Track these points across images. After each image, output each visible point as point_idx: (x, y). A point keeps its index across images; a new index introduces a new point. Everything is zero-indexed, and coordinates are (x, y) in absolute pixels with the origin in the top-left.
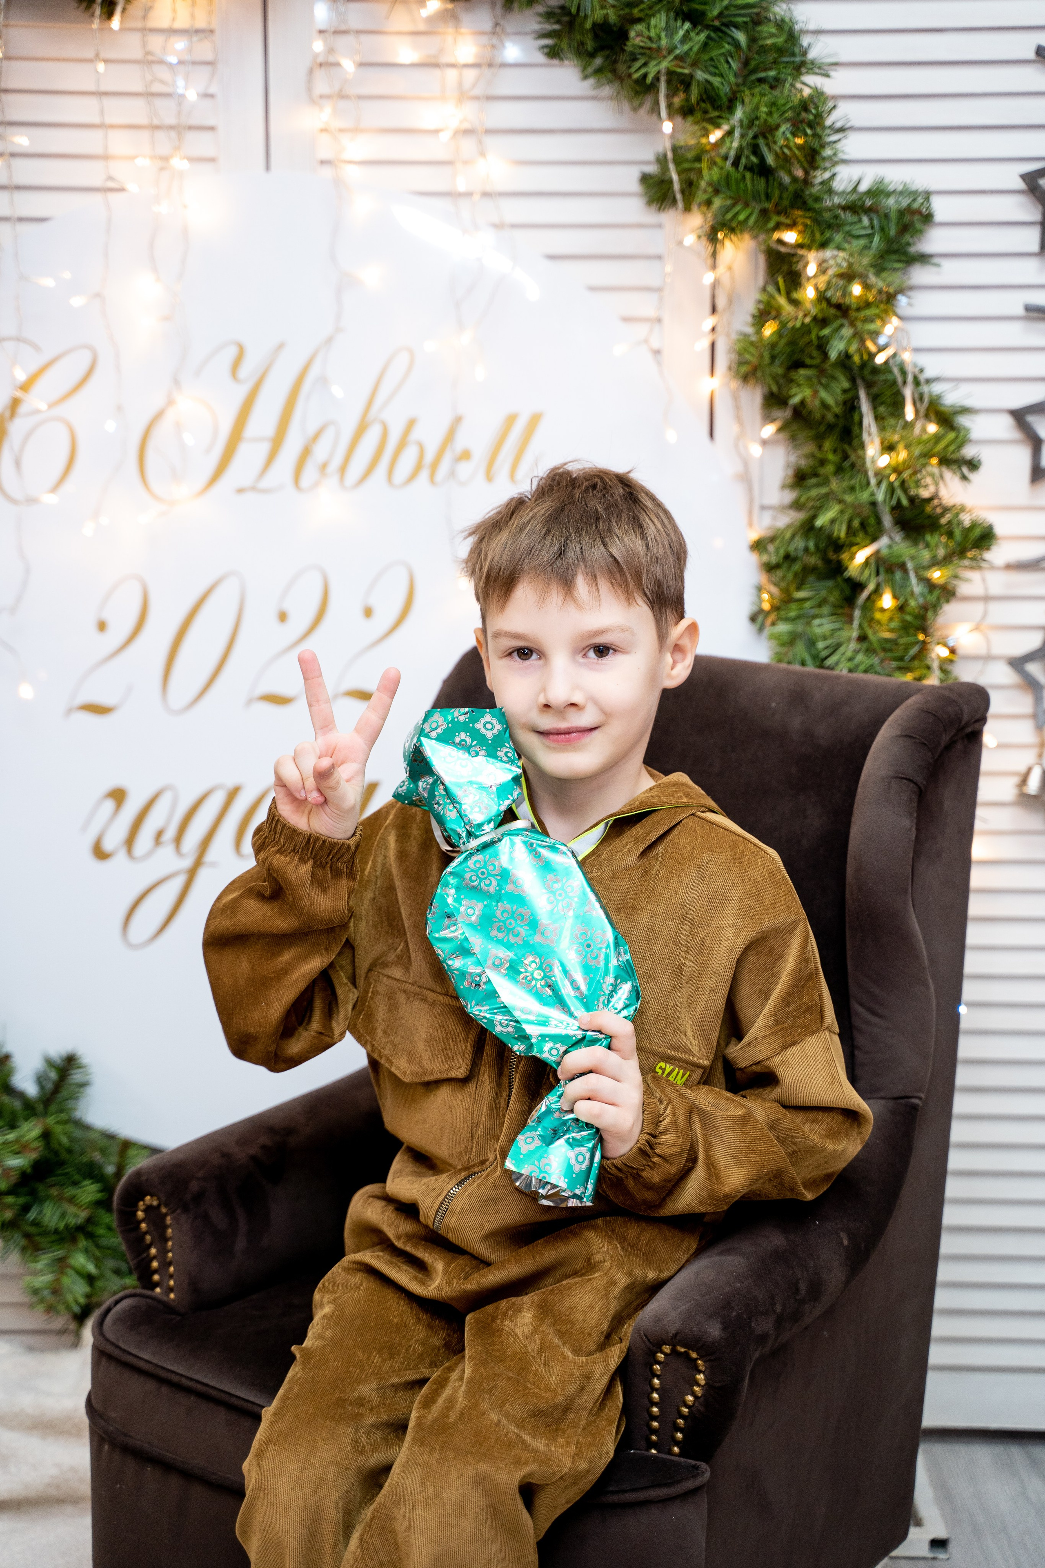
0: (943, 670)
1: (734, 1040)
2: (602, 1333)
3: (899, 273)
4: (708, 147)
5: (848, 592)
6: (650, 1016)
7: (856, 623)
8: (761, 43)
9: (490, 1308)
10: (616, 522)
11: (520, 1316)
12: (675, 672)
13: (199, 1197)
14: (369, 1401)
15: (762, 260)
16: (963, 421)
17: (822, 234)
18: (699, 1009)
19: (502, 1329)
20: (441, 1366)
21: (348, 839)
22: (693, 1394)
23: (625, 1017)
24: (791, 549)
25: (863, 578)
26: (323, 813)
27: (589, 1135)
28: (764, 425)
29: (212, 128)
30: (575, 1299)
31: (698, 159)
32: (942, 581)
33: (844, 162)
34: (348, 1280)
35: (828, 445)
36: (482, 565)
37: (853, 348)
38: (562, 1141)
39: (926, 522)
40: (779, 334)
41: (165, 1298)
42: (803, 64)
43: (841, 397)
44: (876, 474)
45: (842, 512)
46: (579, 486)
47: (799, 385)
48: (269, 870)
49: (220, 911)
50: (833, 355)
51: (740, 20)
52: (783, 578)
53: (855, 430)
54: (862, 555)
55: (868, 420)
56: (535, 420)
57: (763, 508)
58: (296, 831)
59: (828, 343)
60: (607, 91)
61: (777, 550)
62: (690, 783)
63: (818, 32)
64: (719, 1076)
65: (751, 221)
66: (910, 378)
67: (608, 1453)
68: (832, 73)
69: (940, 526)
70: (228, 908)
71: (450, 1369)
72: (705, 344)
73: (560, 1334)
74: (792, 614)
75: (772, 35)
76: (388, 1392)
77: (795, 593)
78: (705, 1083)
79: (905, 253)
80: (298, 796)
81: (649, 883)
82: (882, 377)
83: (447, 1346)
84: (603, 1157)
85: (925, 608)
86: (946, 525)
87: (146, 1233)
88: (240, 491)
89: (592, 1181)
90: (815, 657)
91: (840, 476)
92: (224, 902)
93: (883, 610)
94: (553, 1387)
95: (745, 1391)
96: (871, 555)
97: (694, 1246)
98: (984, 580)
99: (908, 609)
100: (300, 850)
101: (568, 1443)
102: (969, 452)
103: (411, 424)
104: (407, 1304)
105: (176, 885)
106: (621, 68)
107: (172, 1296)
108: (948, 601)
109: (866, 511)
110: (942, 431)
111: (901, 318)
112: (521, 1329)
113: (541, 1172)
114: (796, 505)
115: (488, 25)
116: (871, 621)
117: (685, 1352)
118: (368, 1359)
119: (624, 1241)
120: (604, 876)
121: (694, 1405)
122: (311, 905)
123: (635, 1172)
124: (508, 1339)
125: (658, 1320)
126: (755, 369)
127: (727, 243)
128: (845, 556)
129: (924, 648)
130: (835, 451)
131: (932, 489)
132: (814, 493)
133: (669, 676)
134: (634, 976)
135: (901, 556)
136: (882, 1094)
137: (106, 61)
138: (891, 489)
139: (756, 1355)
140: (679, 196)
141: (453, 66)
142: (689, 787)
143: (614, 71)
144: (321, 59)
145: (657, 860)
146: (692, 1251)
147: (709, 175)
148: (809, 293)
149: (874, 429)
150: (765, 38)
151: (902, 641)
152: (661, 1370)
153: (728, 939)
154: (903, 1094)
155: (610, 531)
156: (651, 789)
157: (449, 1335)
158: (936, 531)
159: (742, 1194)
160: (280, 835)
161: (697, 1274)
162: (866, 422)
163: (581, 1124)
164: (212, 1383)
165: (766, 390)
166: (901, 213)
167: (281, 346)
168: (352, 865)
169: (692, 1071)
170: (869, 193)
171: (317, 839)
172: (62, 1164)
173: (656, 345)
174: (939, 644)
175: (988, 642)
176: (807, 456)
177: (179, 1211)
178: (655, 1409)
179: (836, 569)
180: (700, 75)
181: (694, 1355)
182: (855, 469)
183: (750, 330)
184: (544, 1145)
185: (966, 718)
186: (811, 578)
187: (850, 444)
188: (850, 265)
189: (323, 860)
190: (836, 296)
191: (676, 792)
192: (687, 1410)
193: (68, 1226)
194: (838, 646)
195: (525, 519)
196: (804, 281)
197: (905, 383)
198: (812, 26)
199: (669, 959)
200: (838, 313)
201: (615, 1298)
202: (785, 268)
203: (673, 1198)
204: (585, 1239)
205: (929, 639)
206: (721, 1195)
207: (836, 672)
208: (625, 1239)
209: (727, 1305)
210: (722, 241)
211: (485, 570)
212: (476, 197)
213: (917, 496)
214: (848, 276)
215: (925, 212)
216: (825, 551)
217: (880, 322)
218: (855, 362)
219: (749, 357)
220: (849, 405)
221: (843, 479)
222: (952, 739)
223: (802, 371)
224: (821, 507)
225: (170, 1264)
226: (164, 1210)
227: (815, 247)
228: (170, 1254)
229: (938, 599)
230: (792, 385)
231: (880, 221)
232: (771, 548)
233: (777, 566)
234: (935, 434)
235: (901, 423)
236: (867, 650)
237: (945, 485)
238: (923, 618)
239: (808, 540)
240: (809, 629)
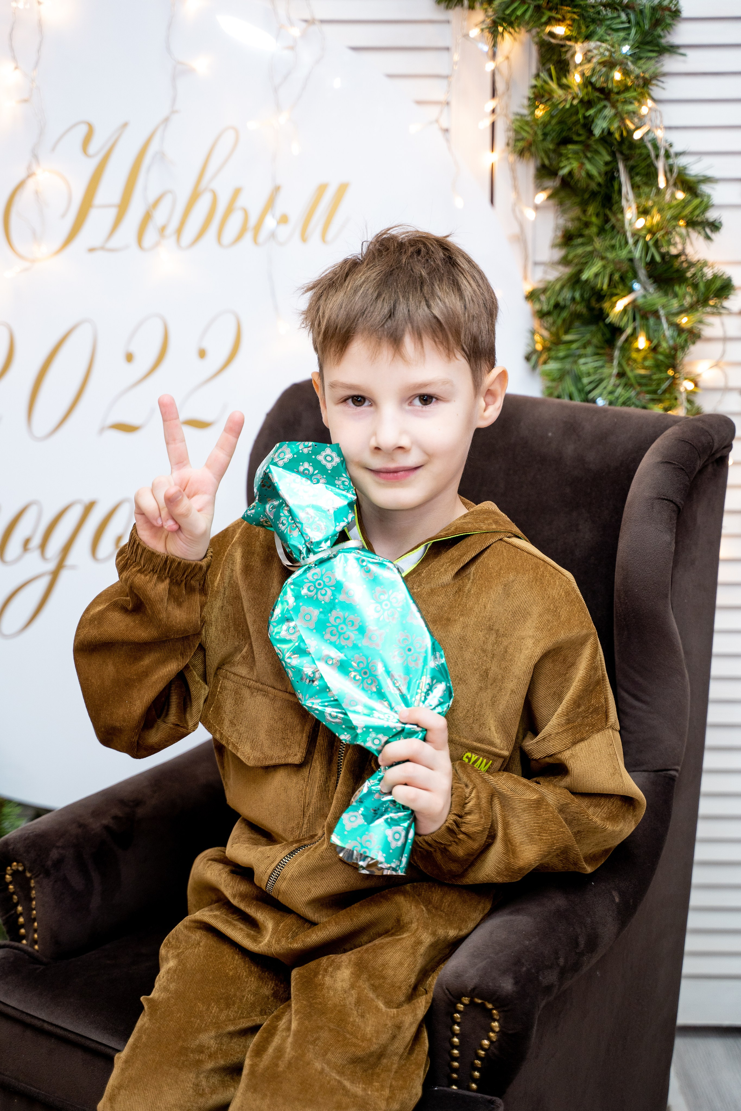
0: (690, 401)
1: (529, 735)
2: (410, 986)
3: (653, 62)
5: (608, 335)
6: (460, 714)
7: (615, 362)
9: (312, 964)
10: (438, 286)
11: (339, 972)
12: (487, 414)
13: (58, 863)
14: (208, 1048)
15: (534, 50)
16: (705, 188)
17: (587, 27)
18: (501, 707)
19: (324, 984)
20: (270, 1014)
21: (201, 560)
22: (489, 1039)
23: (439, 713)
24: (560, 299)
25: (622, 324)
26: (178, 539)
27: (405, 815)
28: (536, 193)
30: (387, 957)
32: (689, 326)
34: (189, 937)
35: (591, 210)
36: (320, 322)
37: (613, 127)
38: (381, 821)
39: (675, 275)
40: (549, 114)
41: (30, 949)
43: (602, 169)
44: (634, 235)
45: (604, 267)
46: (405, 252)
47: (568, 159)
48: (131, 588)
49: (88, 621)
50: (597, 132)
52: (554, 323)
53: (615, 196)
54: (621, 304)
55: (626, 188)
56: (343, 189)
57: (536, 264)
58: (155, 554)
59: (593, 121)
61: (549, 299)
62: (498, 511)
64: (517, 765)
65: (526, 16)
66: (662, 152)
67: (417, 1094)
69: (686, 279)
70: (95, 619)
71: (278, 1018)
72: (487, 123)
73: (375, 988)
74: (561, 354)
76: (225, 1039)
77: (563, 336)
78: (505, 770)
79: (658, 45)
80: (155, 523)
81: (462, 599)
82: (638, 151)
83: (275, 995)
84: (416, 834)
85: (674, 349)
86: (691, 277)
87: (14, 893)
88: (92, 250)
89: (406, 855)
90: (580, 391)
91: (602, 237)
92: (91, 613)
93: (638, 350)
94: (369, 1036)
95: (534, 1036)
96: (629, 304)
97: (489, 906)
98: (723, 324)
99: (661, 350)
100: (159, 570)
101: (382, 1086)
102: (712, 215)
103: (237, 192)
104: (241, 959)
105: (42, 584)
107: (36, 947)
108: (694, 343)
109: (625, 266)
110: (688, 197)
111: (654, 100)
112: (340, 984)
113: (362, 847)
114: (565, 261)
116: (628, 359)
117: (482, 1003)
118: (207, 1010)
119: (429, 904)
120: (423, 592)
121: (489, 1048)
122: (168, 618)
123: (443, 846)
124: (328, 992)
125: (458, 976)
126: (530, 145)
127: (506, 35)
128: (606, 305)
129: (674, 383)
130: (597, 215)
131: (680, 247)
132: (580, 251)
133: (482, 418)
134: (447, 678)
135: (654, 305)
136: (644, 768)
138: (646, 247)
139: (543, 1003)
142: (497, 514)
145: (469, 579)
146: (486, 911)
148: (576, 79)
149: (631, 196)
151: (655, 377)
152: (461, 1018)
153: (528, 648)
154: (663, 768)
155: (433, 293)
156: (465, 516)
157: (276, 985)
158: (684, 282)
159: (534, 867)
160: (141, 557)
161: (491, 933)
162: (624, 190)
163: (398, 806)
164: (70, 1028)
165: (539, 163)
166: (653, 9)
167: (125, 125)
168: (204, 582)
169: (494, 761)
171: (173, 561)
173: (445, 125)
174: (686, 379)
175: (726, 377)
176: (572, 220)
177: (41, 876)
178: (456, 1052)
179: (598, 316)
181: (490, 1006)
182: (615, 230)
183: (525, 112)
184: (366, 823)
185: (716, 445)
186: (577, 324)
187: (610, 209)
188: (610, 54)
189: (178, 578)
190: (599, 81)
191: (487, 519)
192: (483, 1053)
194: (601, 381)
195: (358, 282)
196: (571, 67)
197: (657, 156)
199: (477, 664)
200: (602, 96)
201: (421, 955)
202: (555, 58)
203: (474, 869)
204: (396, 903)
205: (676, 375)
206: (516, 868)
208: (430, 902)
209: (518, 962)
210: (502, 34)
211: (323, 327)
213: (668, 253)
214: (610, 64)
215: (674, 9)
216: (589, 301)
217: (636, 104)
218: (616, 139)
219: (524, 134)
220: (609, 175)
221: (605, 240)
222: (704, 464)
223: (570, 147)
224: (586, 263)
225: (34, 920)
226: (28, 875)
227: (581, 40)
228: (34, 912)
229: (686, 341)
230: (563, 159)
231: (636, 16)
232: (543, 298)
233: (548, 313)
234: (683, 200)
235: (654, 190)
236: (625, 385)
237: (691, 244)
238: (673, 357)
239: (574, 291)
240: (574, 367)
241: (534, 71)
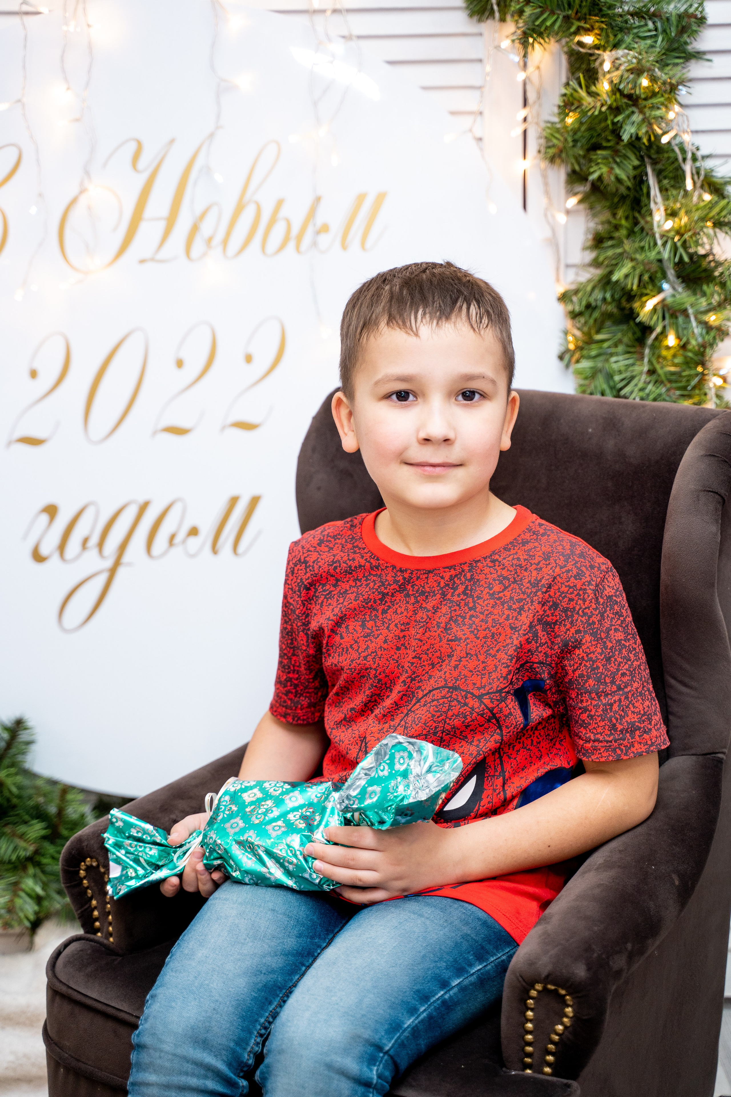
0: (719, 396)
3: (679, 68)
5: (639, 334)
7: (646, 360)
15: (564, 59)
17: (615, 36)
22: (563, 1024)
24: (592, 300)
25: (652, 323)
28: (567, 199)
32: (717, 324)
35: (620, 213)
37: (642, 132)
39: (703, 275)
40: (580, 122)
41: (105, 941)
43: (632, 173)
44: (662, 236)
45: (634, 268)
47: (598, 164)
50: (626, 137)
52: (586, 323)
53: (644, 199)
54: (651, 304)
55: (655, 191)
56: (381, 198)
57: (568, 266)
59: (621, 127)
61: (580, 300)
65: (556, 27)
66: (689, 156)
69: (715, 278)
72: (520, 131)
74: (593, 353)
77: (596, 336)
79: (684, 51)
82: (666, 155)
85: (704, 346)
86: (720, 276)
87: (88, 888)
88: (142, 261)
90: (612, 388)
91: (632, 239)
93: (668, 348)
95: (607, 1021)
96: (658, 304)
99: (690, 347)
103: (280, 203)
105: (102, 579)
107: (111, 939)
108: (722, 340)
109: (654, 267)
110: (716, 199)
111: (681, 105)
114: (596, 263)
116: (659, 358)
117: (556, 989)
121: (563, 1033)
125: (531, 963)
126: (562, 151)
127: (537, 45)
128: (636, 305)
129: (703, 379)
130: (627, 218)
131: (707, 247)
132: (610, 253)
135: (682, 304)
136: (693, 751)
138: (675, 249)
139: (615, 987)
140: (495, 8)
148: (604, 86)
149: (659, 199)
151: (685, 374)
152: (534, 1004)
154: (711, 751)
158: (713, 281)
162: (652, 193)
165: (569, 169)
166: (680, 17)
167: (172, 141)
172: (13, 807)
173: (478, 135)
174: (715, 375)
176: (603, 223)
178: (529, 1037)
179: (629, 316)
181: (563, 992)
182: (644, 232)
183: (556, 119)
186: (609, 323)
187: (639, 212)
188: (639, 61)
190: (627, 88)
192: (557, 1037)
193: (20, 857)
194: (632, 378)
196: (600, 75)
197: (684, 160)
200: (630, 103)
202: (584, 66)
205: (706, 372)
207: (630, 400)
209: (588, 949)
210: (533, 44)
212: (329, 13)
213: (697, 253)
214: (638, 71)
215: (699, 16)
216: (620, 301)
217: (664, 109)
218: (643, 144)
219: (555, 141)
220: (638, 179)
221: (634, 241)
223: (600, 152)
224: (616, 264)
225: (109, 913)
226: (102, 870)
227: (609, 49)
228: (109, 906)
229: (714, 338)
230: (593, 164)
231: (663, 24)
232: (575, 299)
233: (580, 314)
234: (711, 202)
235: (683, 193)
236: (656, 382)
237: (719, 244)
238: (703, 354)
239: (605, 292)
240: (607, 366)
241: (564, 80)
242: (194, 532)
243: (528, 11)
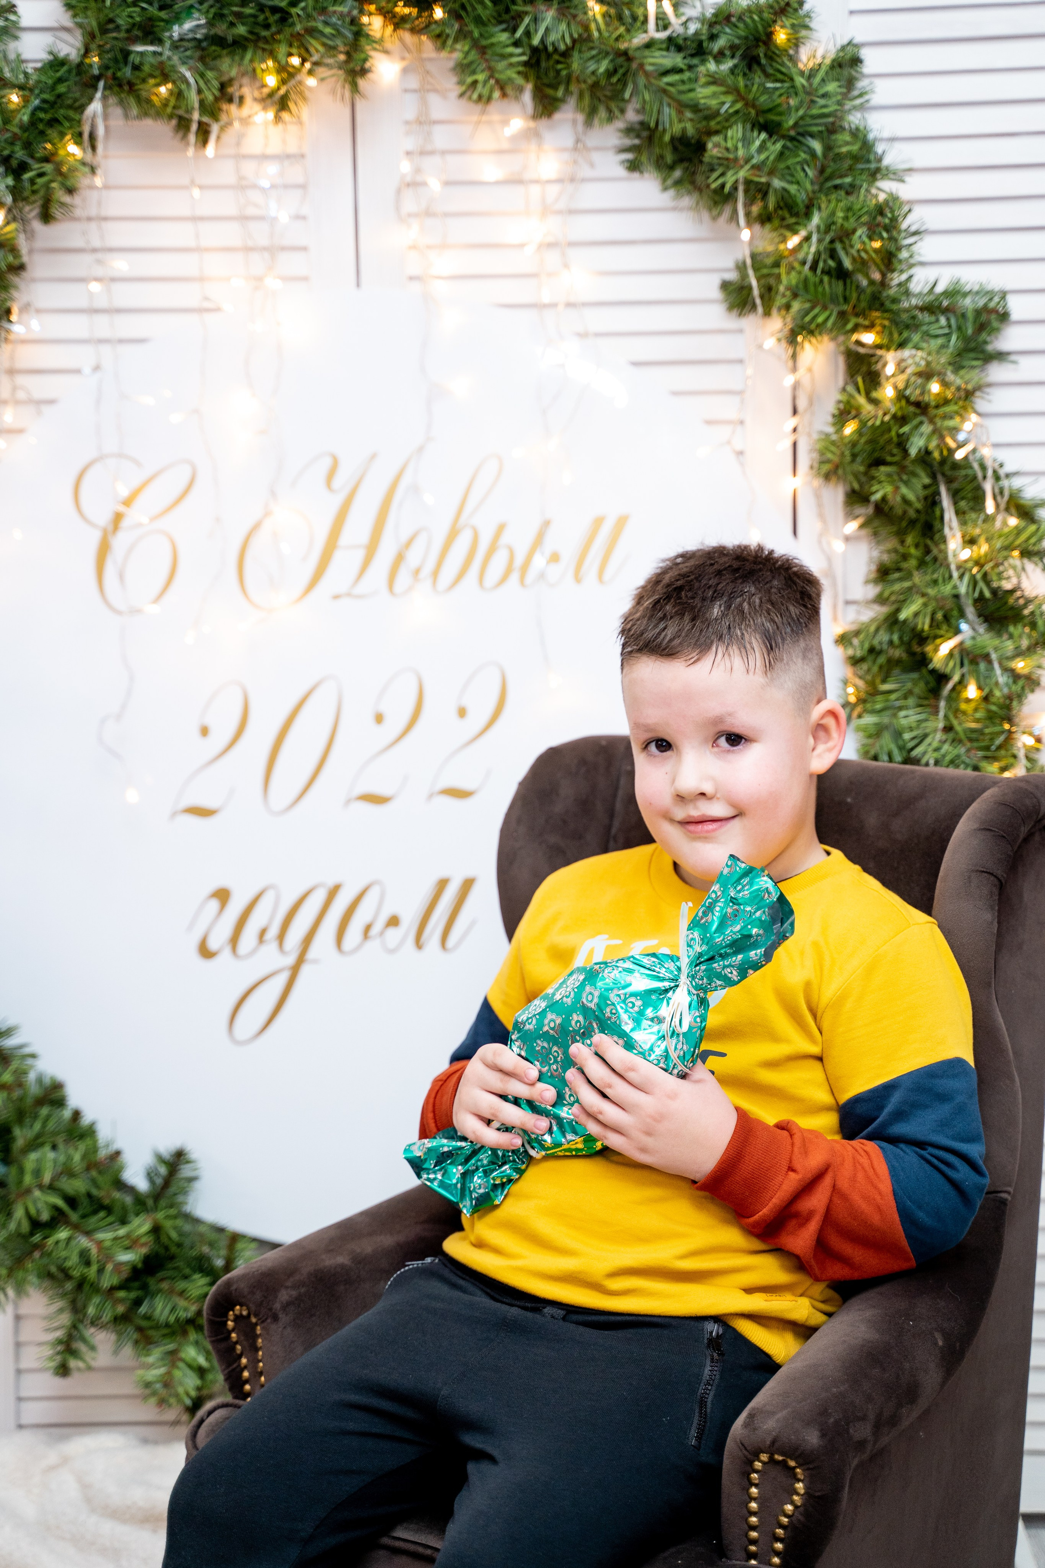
0: (1029, 759)
3: (977, 371)
4: (786, 253)
5: (933, 684)
7: (942, 714)
8: (837, 150)
13: (288, 1304)
15: (841, 361)
17: (900, 334)
22: (793, 1503)
24: (876, 642)
25: (948, 670)
28: (846, 523)
29: (304, 249)
31: (777, 264)
32: (1025, 671)
33: (922, 264)
35: (909, 540)
37: (932, 445)
39: (1010, 613)
40: (859, 432)
42: (878, 170)
43: (922, 493)
44: (958, 568)
45: (925, 605)
47: (880, 482)
50: (913, 452)
51: (815, 129)
52: (869, 670)
53: (937, 524)
54: (946, 648)
55: (949, 514)
56: (622, 522)
57: (848, 603)
59: (908, 439)
60: (687, 201)
61: (862, 643)
63: (893, 140)
65: (830, 323)
66: (990, 473)
68: (907, 179)
69: (1023, 617)
72: (789, 443)
74: (878, 706)
75: (847, 143)
77: (880, 685)
79: (983, 351)
82: (963, 472)
85: (1010, 698)
86: (1029, 616)
87: (236, 1343)
88: (336, 597)
90: (902, 749)
91: (923, 570)
93: (968, 701)
95: (846, 1499)
96: (955, 647)
99: (993, 700)
103: (501, 529)
105: (280, 981)
106: (699, 179)
108: (1032, 691)
109: (949, 604)
110: (1023, 524)
111: (979, 414)
114: (880, 600)
115: (569, 142)
116: (957, 712)
117: (783, 1460)
121: (793, 1514)
126: (837, 467)
127: (807, 345)
128: (929, 649)
129: (1010, 737)
130: (917, 546)
131: (1014, 581)
132: (897, 587)
135: (984, 647)
137: (201, 187)
138: (974, 582)
139: (855, 1462)
140: (758, 301)
141: (537, 182)
143: (693, 182)
144: (408, 179)
147: (787, 279)
148: (888, 392)
149: (955, 523)
150: (840, 146)
151: (987, 731)
152: (759, 1478)
158: (1019, 622)
162: (947, 517)
165: (848, 488)
166: (978, 312)
167: (374, 456)
170: (946, 293)
172: (172, 1258)
173: (739, 447)
174: (1024, 733)
176: (889, 552)
177: (269, 1321)
178: (754, 1519)
179: (920, 662)
180: (777, 183)
181: (792, 1463)
182: (937, 562)
183: (830, 430)
186: (896, 671)
187: (932, 539)
188: (928, 364)
190: (914, 394)
192: (786, 1520)
193: (179, 1319)
194: (925, 736)
196: (883, 380)
197: (985, 477)
198: (886, 134)
200: (918, 411)
202: (864, 369)
205: (1014, 729)
207: (922, 764)
209: (824, 1411)
210: (802, 344)
212: (561, 308)
213: (1000, 588)
214: (927, 375)
215: (1001, 311)
216: (909, 644)
217: (959, 419)
218: (935, 459)
219: (831, 456)
220: (930, 500)
221: (925, 573)
222: (1029, 831)
223: (883, 469)
224: (905, 601)
225: (261, 1374)
226: (254, 1320)
227: (893, 347)
228: (261, 1364)
229: (1023, 688)
230: (874, 482)
231: (957, 320)
232: (856, 641)
233: (862, 660)
234: (1016, 527)
235: (982, 517)
236: (953, 741)
237: (1028, 577)
238: (1009, 708)
239: (892, 633)
240: (895, 721)
241: (841, 383)
242: (394, 921)
243: (796, 306)
